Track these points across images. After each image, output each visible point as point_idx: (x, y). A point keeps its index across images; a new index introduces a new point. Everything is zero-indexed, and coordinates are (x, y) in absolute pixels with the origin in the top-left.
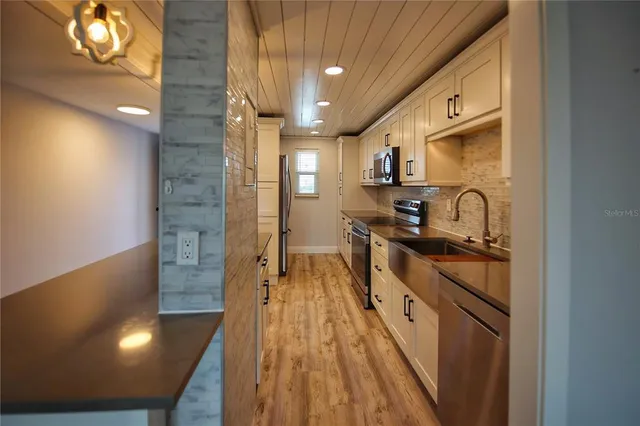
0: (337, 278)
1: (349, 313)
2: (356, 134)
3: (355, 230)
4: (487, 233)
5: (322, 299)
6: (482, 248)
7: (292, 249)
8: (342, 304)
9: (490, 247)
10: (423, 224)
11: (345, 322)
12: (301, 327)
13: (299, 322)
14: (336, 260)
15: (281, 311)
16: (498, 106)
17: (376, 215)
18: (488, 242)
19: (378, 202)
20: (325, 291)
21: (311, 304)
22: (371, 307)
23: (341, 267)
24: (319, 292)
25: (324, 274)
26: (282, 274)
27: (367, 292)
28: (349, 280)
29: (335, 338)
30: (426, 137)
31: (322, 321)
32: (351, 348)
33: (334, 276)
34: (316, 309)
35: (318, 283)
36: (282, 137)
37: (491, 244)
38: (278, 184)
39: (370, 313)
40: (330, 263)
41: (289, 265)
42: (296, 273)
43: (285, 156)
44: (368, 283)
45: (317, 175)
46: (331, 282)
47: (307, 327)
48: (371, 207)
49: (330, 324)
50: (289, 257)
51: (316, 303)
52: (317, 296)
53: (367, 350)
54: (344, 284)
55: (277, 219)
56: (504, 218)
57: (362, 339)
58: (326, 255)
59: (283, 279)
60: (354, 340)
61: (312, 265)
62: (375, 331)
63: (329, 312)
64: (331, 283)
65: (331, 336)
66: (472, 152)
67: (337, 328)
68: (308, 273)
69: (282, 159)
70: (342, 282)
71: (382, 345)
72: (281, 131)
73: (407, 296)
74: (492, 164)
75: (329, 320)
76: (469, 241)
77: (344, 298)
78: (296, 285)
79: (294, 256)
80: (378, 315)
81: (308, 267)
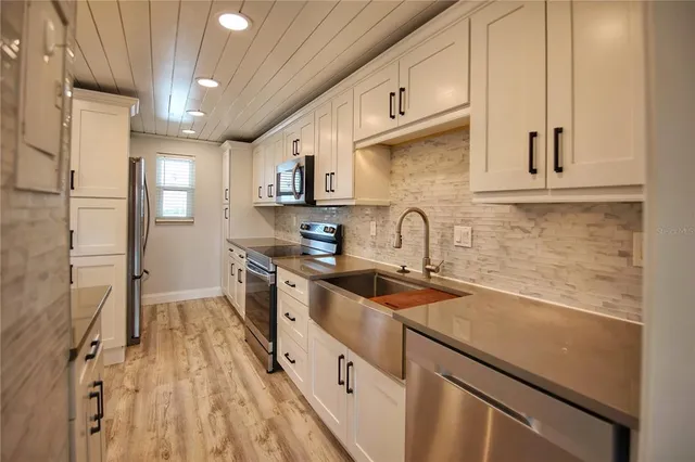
0: (224, 333)
1: (246, 386)
2: (249, 140)
3: (251, 265)
4: (427, 261)
5: (204, 371)
6: (423, 278)
7: (149, 299)
8: (235, 375)
9: (430, 277)
10: (339, 253)
11: (242, 403)
12: (171, 432)
13: (165, 425)
14: (220, 305)
15: (132, 409)
16: (466, 101)
17: (273, 244)
18: (429, 271)
19: (276, 226)
20: (208, 357)
21: (185, 384)
22: (277, 368)
23: (227, 314)
24: (197, 361)
25: (204, 330)
26: (132, 341)
27: (271, 350)
28: (241, 332)
29: (231, 436)
30: (355, 143)
31: (205, 409)
32: (256, 445)
33: (218, 330)
34: (194, 391)
35: (194, 346)
36: (133, 133)
37: (432, 274)
38: (125, 203)
39: (276, 378)
40: (212, 312)
41: (145, 325)
42: (158, 336)
43: (139, 160)
44: (273, 337)
45: (191, 192)
46: (214, 340)
47: (181, 430)
48: (266, 233)
49: (219, 414)
50: (145, 312)
51: (193, 382)
52: (195, 368)
53: (281, 442)
54: (234, 341)
55: (124, 258)
56: (445, 242)
57: (272, 426)
58: (203, 300)
59: (133, 350)
60: (259, 431)
61: (184, 317)
62: (286, 405)
63: (215, 391)
64: (214, 343)
65: (224, 433)
66: (404, 165)
67: (232, 417)
68: (179, 333)
69: (133, 164)
70: (230, 337)
71: (301, 427)
72: (132, 119)
73: (342, 357)
74: (429, 179)
75: (218, 406)
76: (404, 271)
77: (235, 361)
78: (159, 357)
79: (154, 308)
80: (287, 379)
81: (177, 323)
